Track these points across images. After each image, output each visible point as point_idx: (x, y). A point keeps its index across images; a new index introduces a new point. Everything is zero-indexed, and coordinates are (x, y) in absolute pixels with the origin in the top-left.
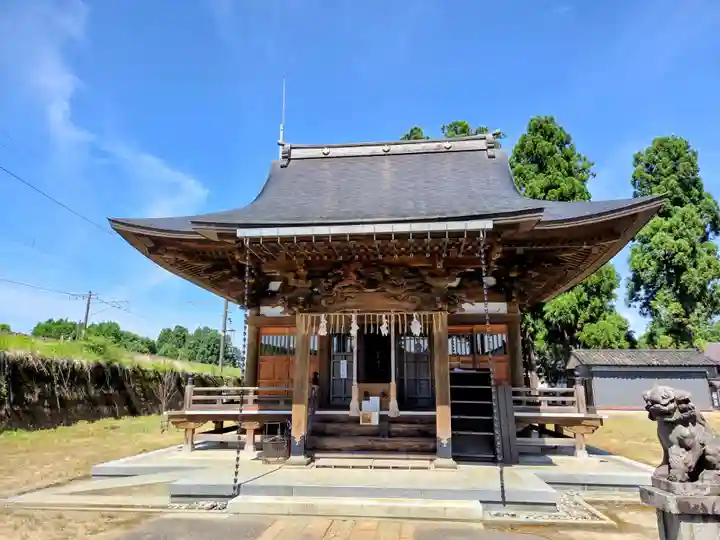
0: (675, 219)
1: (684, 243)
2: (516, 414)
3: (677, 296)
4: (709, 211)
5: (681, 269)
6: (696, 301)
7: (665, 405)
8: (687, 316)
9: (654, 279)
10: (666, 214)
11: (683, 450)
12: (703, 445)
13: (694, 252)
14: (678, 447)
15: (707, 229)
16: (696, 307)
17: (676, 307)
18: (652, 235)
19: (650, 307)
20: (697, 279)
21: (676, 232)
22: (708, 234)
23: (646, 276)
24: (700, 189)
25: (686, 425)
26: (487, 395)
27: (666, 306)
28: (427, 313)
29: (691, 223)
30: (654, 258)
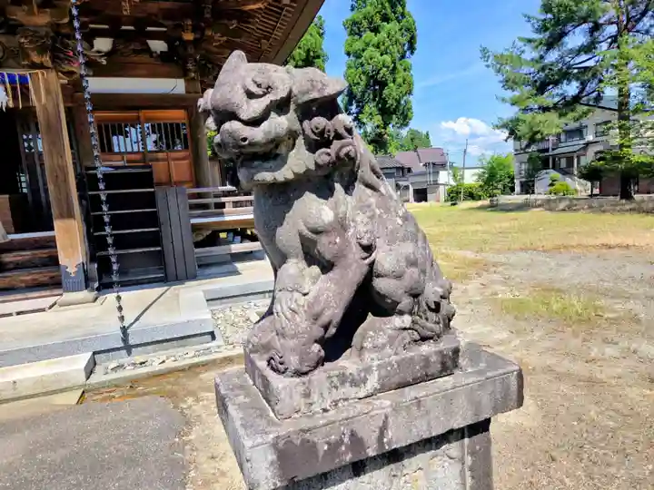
0: (383, 35)
1: (387, 58)
2: (194, 221)
3: (379, 110)
4: (408, 30)
5: (383, 84)
6: (392, 114)
7: (255, 122)
8: (385, 128)
9: (363, 93)
10: (376, 30)
11: (316, 269)
12: (368, 249)
13: (395, 68)
14: (303, 264)
15: (406, 48)
16: (392, 119)
17: (378, 119)
18: (363, 50)
19: (359, 120)
20: (394, 94)
21: (383, 48)
22: (405, 52)
23: (358, 90)
24: (403, 7)
25: (325, 191)
26: (150, 200)
27: (371, 119)
28: (16, 72)
29: (394, 39)
30: (364, 73)
